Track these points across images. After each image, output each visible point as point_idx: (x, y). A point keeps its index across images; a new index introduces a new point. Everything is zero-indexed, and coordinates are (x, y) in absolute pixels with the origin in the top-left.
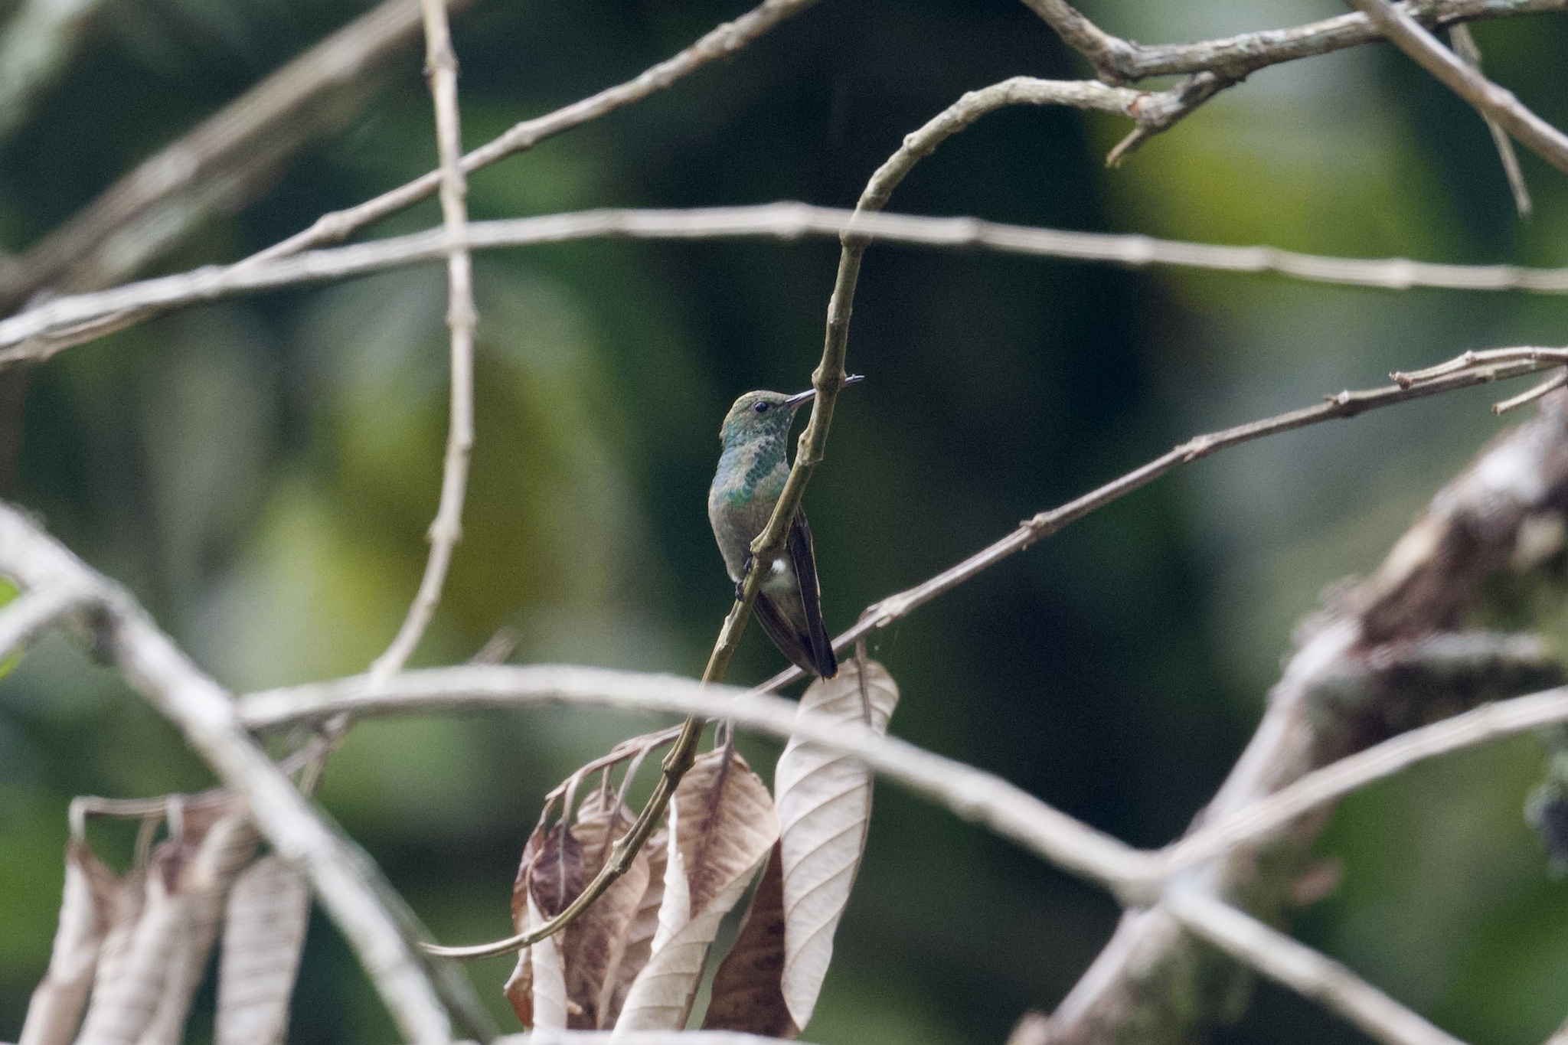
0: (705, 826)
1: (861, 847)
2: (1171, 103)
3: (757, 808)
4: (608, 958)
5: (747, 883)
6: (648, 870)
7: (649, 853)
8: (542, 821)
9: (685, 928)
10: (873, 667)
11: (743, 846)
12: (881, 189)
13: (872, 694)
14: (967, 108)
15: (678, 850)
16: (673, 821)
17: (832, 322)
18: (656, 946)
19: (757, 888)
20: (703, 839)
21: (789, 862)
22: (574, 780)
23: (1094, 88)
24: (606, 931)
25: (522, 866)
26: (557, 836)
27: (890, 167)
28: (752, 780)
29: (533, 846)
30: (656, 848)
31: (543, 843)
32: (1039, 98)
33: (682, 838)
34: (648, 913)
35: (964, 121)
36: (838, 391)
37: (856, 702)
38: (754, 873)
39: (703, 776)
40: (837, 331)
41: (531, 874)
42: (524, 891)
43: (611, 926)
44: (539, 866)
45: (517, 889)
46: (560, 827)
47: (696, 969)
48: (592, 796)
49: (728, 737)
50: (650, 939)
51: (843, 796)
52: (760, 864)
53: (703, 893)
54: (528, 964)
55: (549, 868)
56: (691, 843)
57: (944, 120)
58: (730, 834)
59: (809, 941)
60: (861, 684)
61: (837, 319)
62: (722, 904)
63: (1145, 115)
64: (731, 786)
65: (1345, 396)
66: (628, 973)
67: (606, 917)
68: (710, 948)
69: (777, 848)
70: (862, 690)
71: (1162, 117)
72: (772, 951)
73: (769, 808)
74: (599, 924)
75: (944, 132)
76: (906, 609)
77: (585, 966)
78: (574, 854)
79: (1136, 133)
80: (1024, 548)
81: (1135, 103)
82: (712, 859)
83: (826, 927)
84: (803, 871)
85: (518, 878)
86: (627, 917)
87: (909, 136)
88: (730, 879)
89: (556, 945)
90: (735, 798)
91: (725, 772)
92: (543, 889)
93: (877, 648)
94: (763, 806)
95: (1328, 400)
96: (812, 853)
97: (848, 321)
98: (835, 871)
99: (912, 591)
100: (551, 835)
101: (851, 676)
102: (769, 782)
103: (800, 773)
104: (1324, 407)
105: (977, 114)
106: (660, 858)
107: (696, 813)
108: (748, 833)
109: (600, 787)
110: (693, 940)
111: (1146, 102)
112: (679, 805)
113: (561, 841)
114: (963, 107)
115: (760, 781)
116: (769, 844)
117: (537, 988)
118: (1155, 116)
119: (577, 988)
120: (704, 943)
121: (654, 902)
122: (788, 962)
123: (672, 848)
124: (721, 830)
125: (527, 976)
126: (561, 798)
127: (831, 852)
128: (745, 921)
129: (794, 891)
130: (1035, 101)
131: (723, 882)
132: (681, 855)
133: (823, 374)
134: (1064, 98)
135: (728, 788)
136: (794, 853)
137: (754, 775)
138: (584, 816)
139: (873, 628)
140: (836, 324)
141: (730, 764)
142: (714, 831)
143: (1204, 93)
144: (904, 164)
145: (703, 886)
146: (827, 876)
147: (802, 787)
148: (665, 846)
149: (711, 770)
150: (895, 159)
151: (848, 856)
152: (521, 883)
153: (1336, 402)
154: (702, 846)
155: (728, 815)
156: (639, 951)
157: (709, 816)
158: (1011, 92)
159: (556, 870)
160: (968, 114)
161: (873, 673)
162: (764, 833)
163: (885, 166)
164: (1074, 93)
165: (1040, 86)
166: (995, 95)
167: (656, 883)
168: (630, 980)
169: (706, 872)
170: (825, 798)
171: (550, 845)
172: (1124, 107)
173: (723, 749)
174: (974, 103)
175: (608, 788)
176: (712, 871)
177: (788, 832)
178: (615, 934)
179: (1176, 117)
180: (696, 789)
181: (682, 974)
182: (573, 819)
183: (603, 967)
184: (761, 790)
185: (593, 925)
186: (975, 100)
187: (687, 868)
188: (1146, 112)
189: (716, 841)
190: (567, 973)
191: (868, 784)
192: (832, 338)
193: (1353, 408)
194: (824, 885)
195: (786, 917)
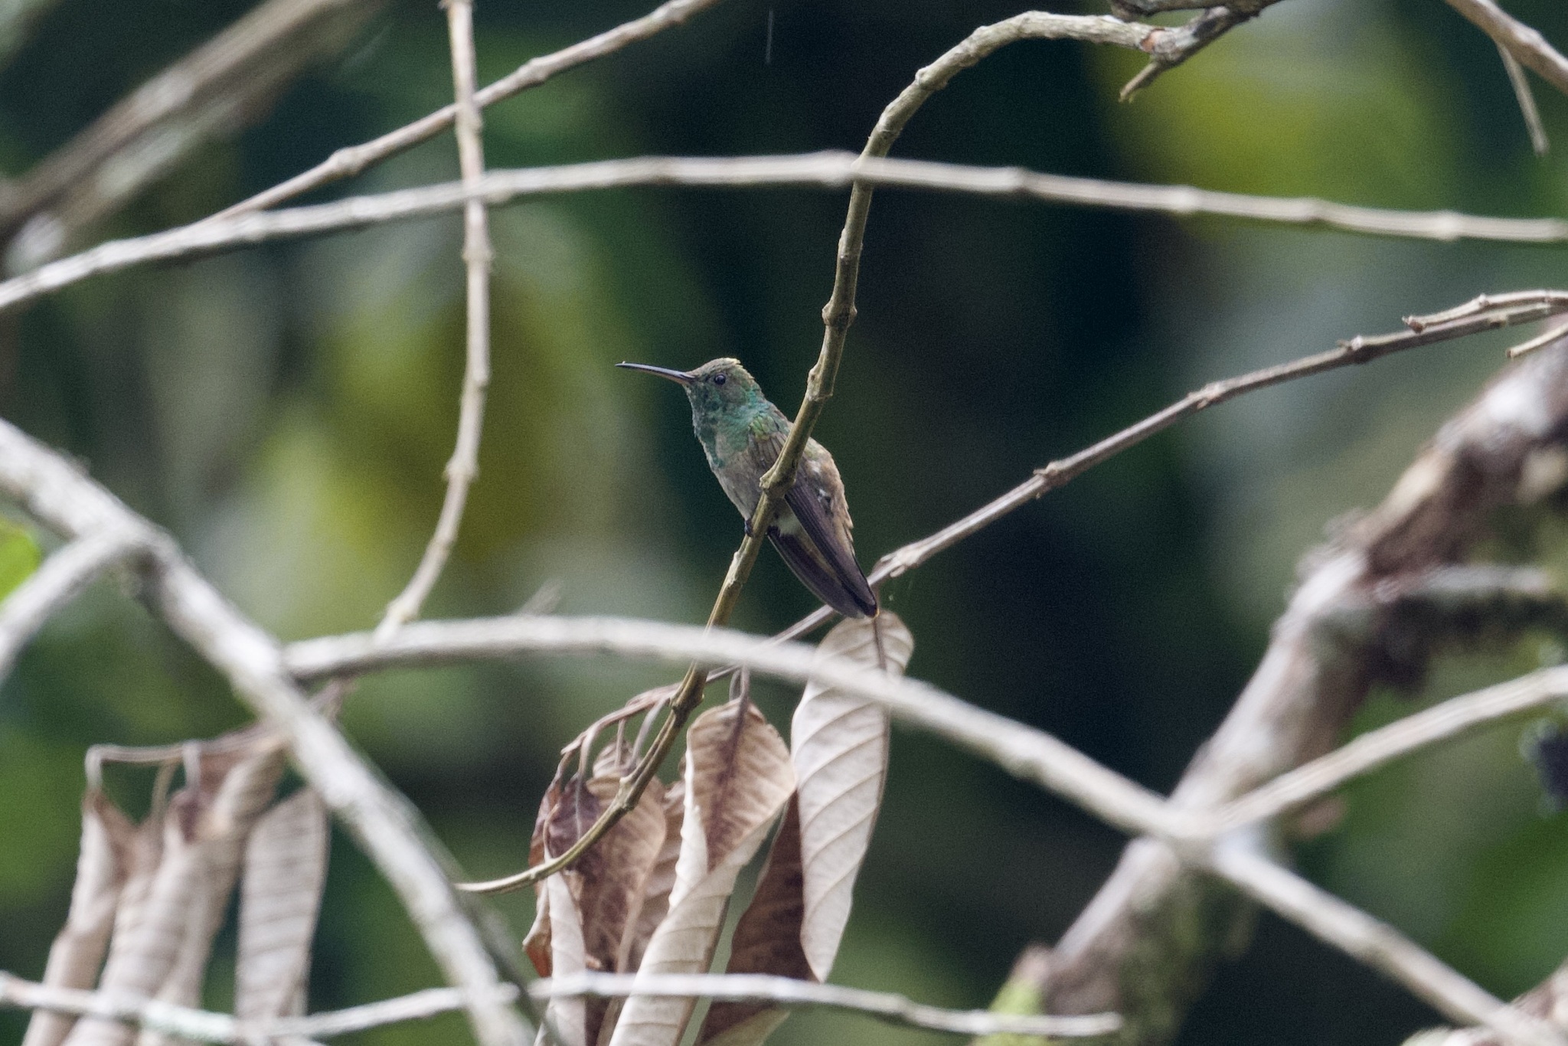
0: (722, 779)
1: (878, 799)
2: (1185, 37)
3: (773, 760)
4: (626, 913)
5: (764, 835)
6: (664, 823)
7: (666, 807)
8: (558, 776)
9: (703, 881)
10: (887, 617)
11: (760, 798)
12: (893, 124)
13: (887, 644)
14: (979, 43)
15: (695, 803)
16: (689, 774)
17: (842, 257)
18: (674, 900)
19: (775, 838)
20: (720, 792)
21: (807, 814)
22: (590, 734)
23: (1109, 22)
24: (623, 885)
25: (539, 821)
26: (573, 791)
27: (902, 101)
28: (768, 731)
29: (549, 799)
30: (673, 801)
31: (559, 799)
32: (1052, 33)
33: (698, 792)
34: (665, 867)
35: (977, 55)
36: (849, 325)
37: (871, 652)
38: (770, 825)
39: (719, 728)
40: (847, 267)
41: (548, 829)
42: (540, 846)
43: (629, 879)
44: (556, 821)
45: (534, 844)
46: (575, 782)
47: (714, 922)
48: (608, 750)
49: (743, 689)
50: (668, 892)
51: (860, 747)
52: (776, 817)
53: (720, 846)
54: (546, 919)
55: (565, 822)
56: (707, 797)
57: (956, 54)
58: (747, 786)
59: (827, 894)
60: (876, 633)
61: (848, 254)
62: (740, 856)
63: (1158, 50)
64: (746, 737)
65: (1358, 342)
66: (646, 927)
67: (624, 872)
68: (728, 901)
69: (794, 799)
70: (877, 641)
71: (1177, 51)
72: (791, 904)
73: (785, 760)
74: (616, 878)
75: (957, 66)
76: (920, 559)
77: (603, 920)
78: (590, 808)
79: (1149, 68)
80: (1038, 496)
81: (1148, 38)
82: (728, 810)
83: (844, 879)
84: (820, 823)
85: (535, 833)
86: (644, 870)
87: (921, 71)
88: (747, 831)
89: (574, 900)
90: (752, 751)
91: (740, 724)
92: (559, 843)
93: (891, 598)
94: (779, 757)
95: (1341, 346)
96: (831, 805)
97: (859, 255)
98: (853, 822)
99: (926, 541)
100: (567, 789)
101: (866, 626)
102: (785, 732)
103: (816, 725)
104: (1337, 353)
105: (989, 49)
106: (677, 812)
107: (713, 766)
108: (765, 785)
109: (615, 740)
110: (710, 893)
111: (1159, 37)
112: (694, 758)
113: (577, 796)
114: (975, 41)
115: (776, 732)
116: (785, 796)
117: (555, 943)
118: (1168, 51)
119: (596, 942)
120: (721, 896)
121: (670, 856)
122: (808, 913)
123: (688, 801)
124: (738, 783)
125: (546, 932)
126: (576, 752)
127: (848, 803)
128: (763, 874)
129: (813, 842)
130: (1047, 35)
131: (740, 834)
132: (697, 809)
133: (834, 310)
134: (1076, 32)
135: (744, 740)
136: (811, 805)
137: (770, 727)
138: (600, 770)
139: (887, 578)
140: (847, 259)
141: (746, 716)
142: (730, 784)
143: (1217, 29)
144: (916, 99)
145: (719, 839)
146: (844, 828)
147: (818, 738)
148: (681, 799)
149: (726, 722)
150: (907, 94)
151: (865, 808)
152: (538, 839)
153: (1350, 348)
154: (718, 799)
155: (744, 768)
156: (657, 905)
157: (724, 768)
158: (1024, 26)
159: (572, 825)
160: (981, 48)
161: (888, 623)
162: (781, 785)
163: (897, 100)
164: (1088, 27)
165: (1053, 20)
166: (1009, 29)
167: (673, 836)
168: (649, 934)
169: (723, 825)
170: (840, 749)
171: (566, 799)
172: (1137, 41)
173: (738, 701)
174: (987, 36)
175: (624, 742)
176: (729, 824)
177: (805, 784)
178: (632, 888)
179: (1190, 51)
180: (712, 742)
181: (700, 928)
182: (589, 773)
183: (621, 921)
184: (778, 742)
185: (611, 880)
186: (987, 34)
187: (704, 821)
188: (1159, 46)
189: (732, 794)
190: (586, 928)
191: (885, 735)
192: (842, 273)
193: (1368, 354)
194: (842, 837)
195: (804, 868)
